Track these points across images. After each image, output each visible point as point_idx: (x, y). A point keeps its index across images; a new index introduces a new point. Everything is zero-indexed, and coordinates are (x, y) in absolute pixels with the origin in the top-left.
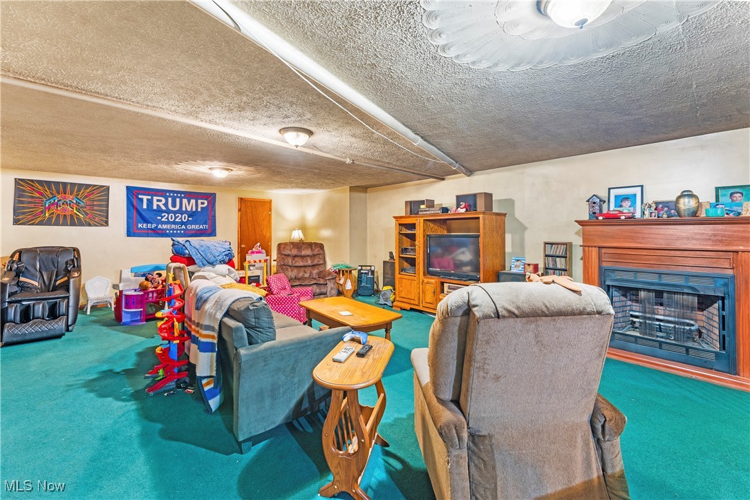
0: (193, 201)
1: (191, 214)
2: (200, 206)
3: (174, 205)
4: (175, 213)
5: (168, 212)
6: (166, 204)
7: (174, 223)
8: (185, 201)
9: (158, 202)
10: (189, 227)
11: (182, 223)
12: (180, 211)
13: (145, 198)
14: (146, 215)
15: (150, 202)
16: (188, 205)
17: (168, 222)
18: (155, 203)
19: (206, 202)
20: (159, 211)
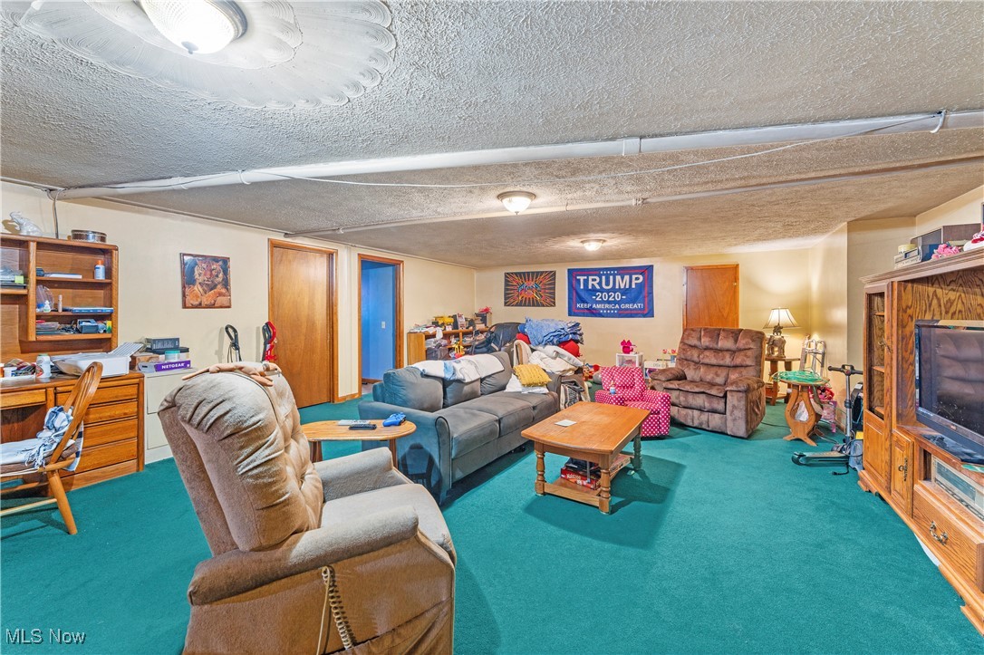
0: (627, 277)
1: (624, 292)
2: (634, 282)
3: (607, 284)
4: (608, 291)
5: (602, 290)
6: (600, 284)
7: (609, 302)
8: (618, 278)
9: (593, 282)
10: (623, 306)
11: (615, 302)
12: (614, 290)
13: (582, 278)
14: (583, 294)
15: (586, 282)
16: (624, 282)
17: (602, 302)
18: (590, 283)
19: (641, 277)
20: (594, 290)
